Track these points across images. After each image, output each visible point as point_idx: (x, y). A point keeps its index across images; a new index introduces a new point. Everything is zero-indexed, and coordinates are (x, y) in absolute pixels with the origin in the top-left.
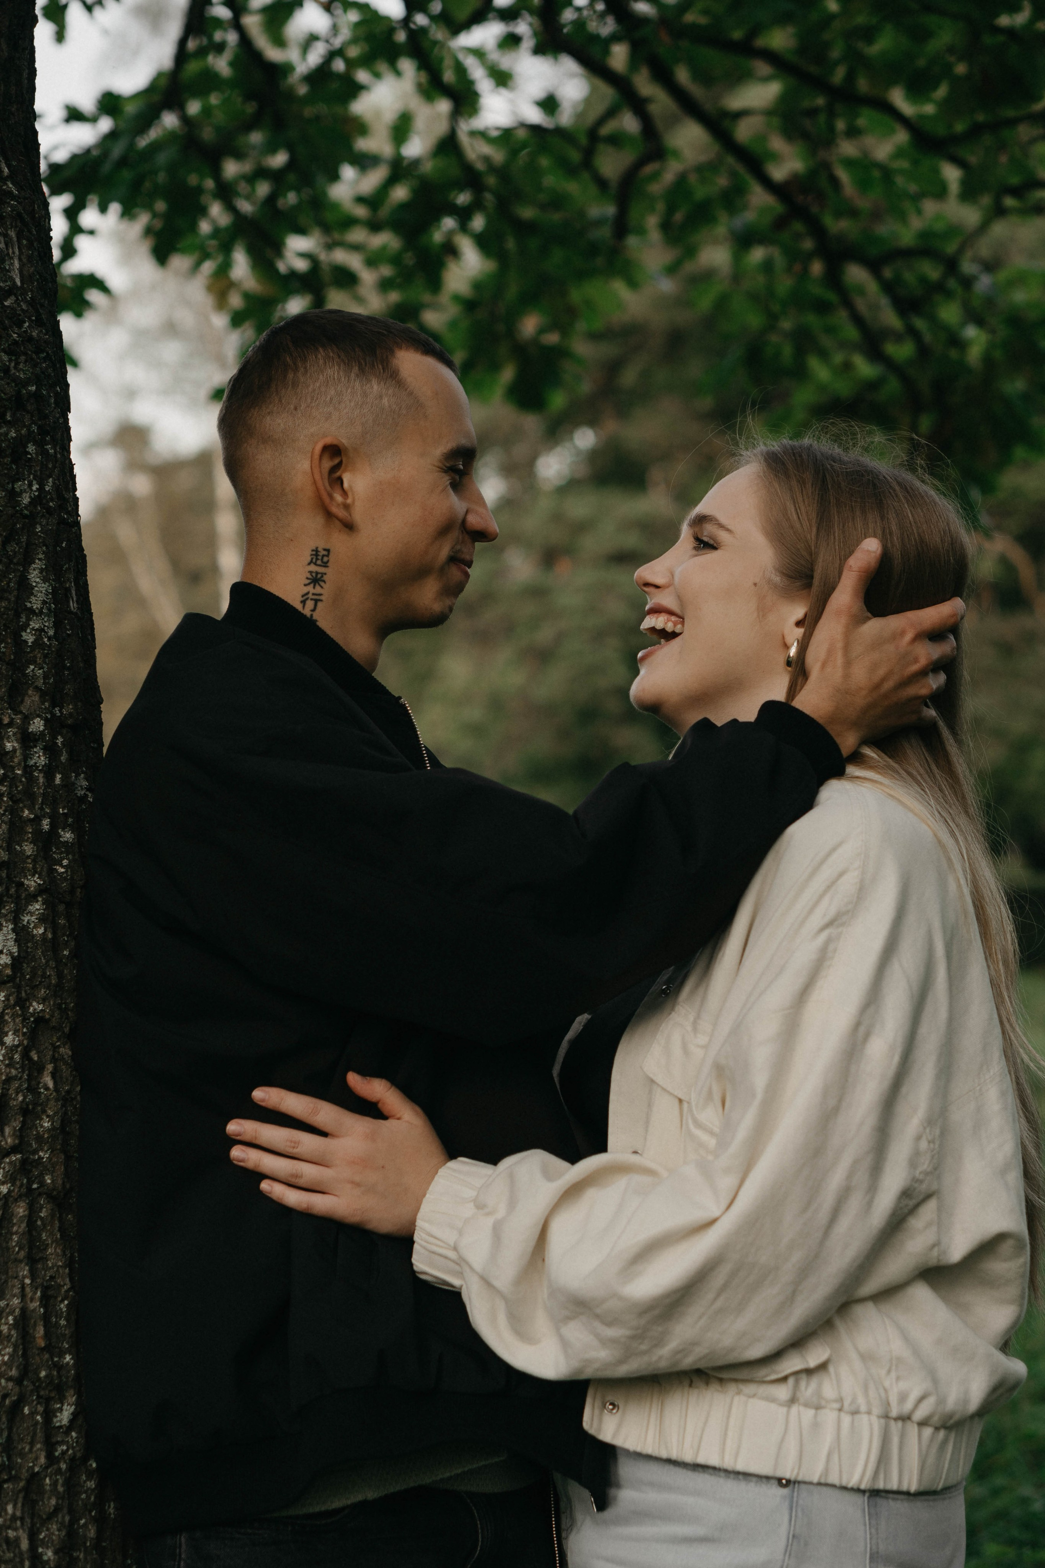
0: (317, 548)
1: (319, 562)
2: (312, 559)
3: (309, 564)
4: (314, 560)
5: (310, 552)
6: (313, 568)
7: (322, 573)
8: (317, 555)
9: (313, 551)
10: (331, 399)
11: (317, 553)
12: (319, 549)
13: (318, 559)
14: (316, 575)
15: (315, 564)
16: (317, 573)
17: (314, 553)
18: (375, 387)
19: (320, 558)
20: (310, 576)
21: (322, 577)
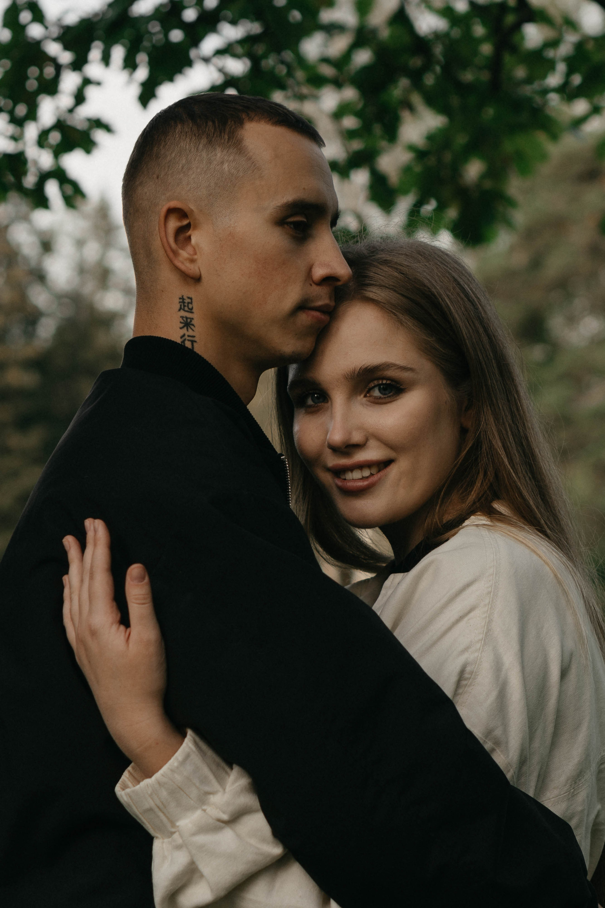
0: (183, 296)
1: (186, 309)
2: (181, 306)
3: (179, 310)
4: (182, 307)
5: (178, 300)
6: (183, 313)
7: (190, 318)
8: (184, 303)
9: (180, 299)
10: (183, 168)
11: (183, 301)
12: (185, 297)
13: (185, 306)
14: (187, 320)
15: (184, 310)
16: (187, 318)
17: (181, 300)
18: (219, 155)
19: (186, 304)
20: (182, 321)
21: (191, 321)
